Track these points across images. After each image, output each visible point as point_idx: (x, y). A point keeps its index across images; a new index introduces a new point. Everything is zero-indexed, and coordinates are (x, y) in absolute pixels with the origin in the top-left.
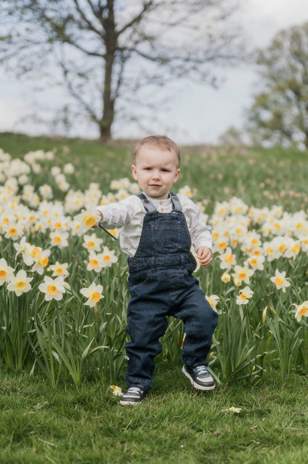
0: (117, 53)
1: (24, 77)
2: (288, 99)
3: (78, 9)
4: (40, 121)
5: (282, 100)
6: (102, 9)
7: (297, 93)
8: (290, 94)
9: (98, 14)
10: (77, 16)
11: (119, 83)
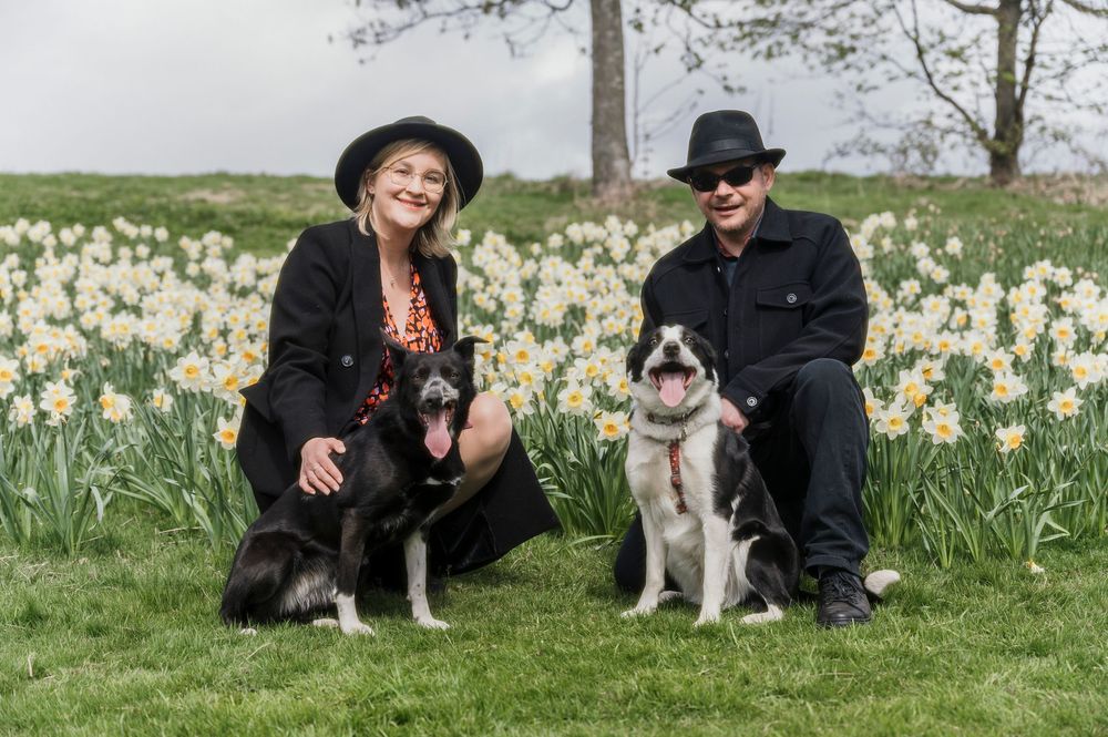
1: (839, 65)
4: (879, 149)
11: (1030, 63)
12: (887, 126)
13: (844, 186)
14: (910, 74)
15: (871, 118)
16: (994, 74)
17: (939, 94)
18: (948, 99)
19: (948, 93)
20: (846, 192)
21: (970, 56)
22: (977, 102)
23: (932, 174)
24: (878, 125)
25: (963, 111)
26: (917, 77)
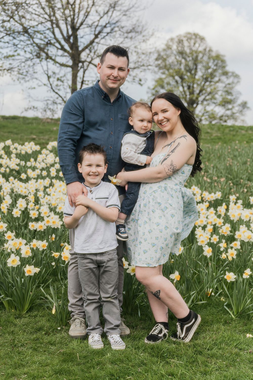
0: (80, 64)
2: (177, 82)
3: (55, 38)
5: (173, 83)
6: (69, 37)
7: (182, 78)
8: (177, 78)
9: (67, 40)
10: (53, 41)
11: (82, 83)
12: (38, 101)
13: (27, 122)
14: (45, 85)
15: (32, 98)
16: (71, 86)
17: (54, 91)
18: (57, 93)
19: (56, 91)
20: (29, 124)
21: (64, 80)
22: (66, 94)
23: (54, 118)
24: (35, 100)
25: (61, 97)
26: (47, 86)
